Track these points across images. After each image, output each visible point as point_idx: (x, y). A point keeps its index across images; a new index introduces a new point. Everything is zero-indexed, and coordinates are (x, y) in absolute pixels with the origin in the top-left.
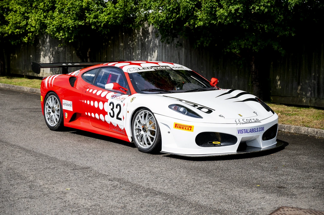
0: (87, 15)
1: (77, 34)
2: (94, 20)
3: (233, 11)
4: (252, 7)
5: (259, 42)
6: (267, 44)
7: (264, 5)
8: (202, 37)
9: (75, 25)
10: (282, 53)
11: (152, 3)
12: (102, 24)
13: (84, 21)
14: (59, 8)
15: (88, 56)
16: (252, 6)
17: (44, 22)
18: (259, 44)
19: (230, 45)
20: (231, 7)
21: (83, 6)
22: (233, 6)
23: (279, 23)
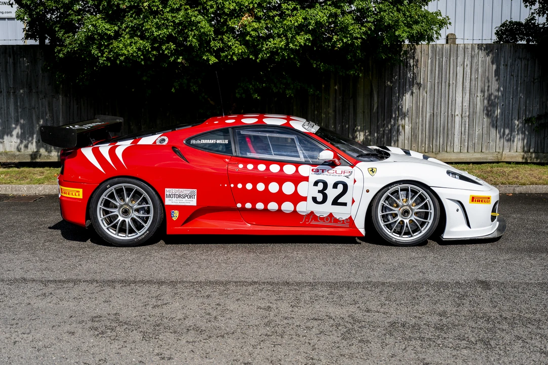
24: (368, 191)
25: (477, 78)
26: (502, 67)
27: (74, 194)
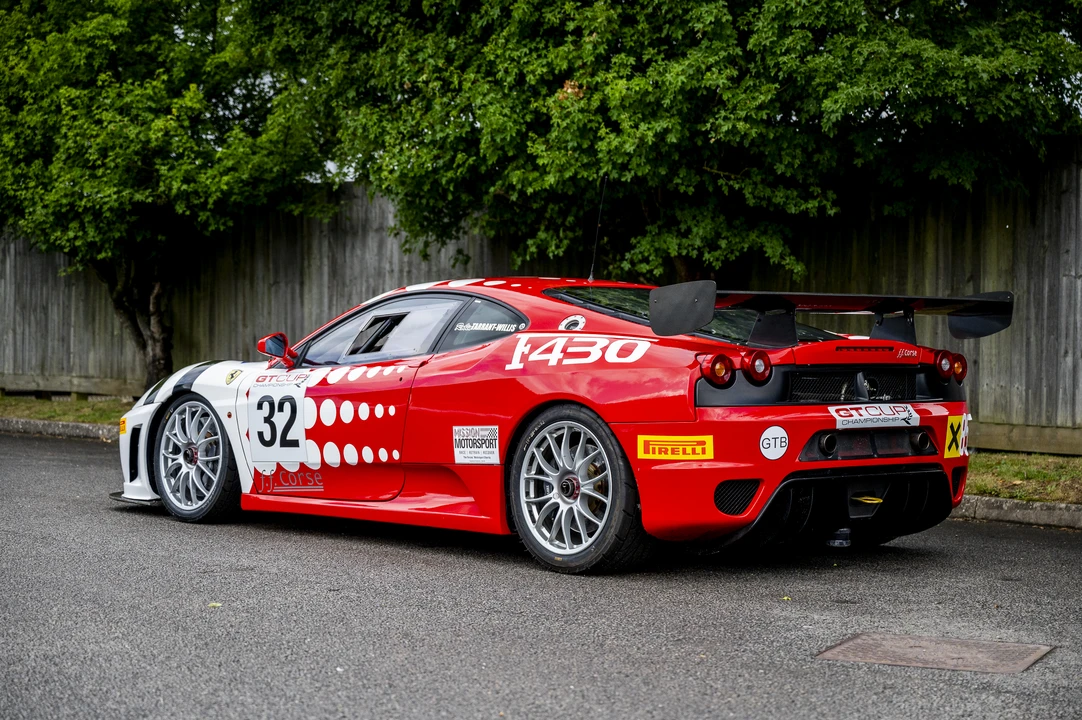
0: (162, 172)
1: (124, 234)
2: (185, 187)
3: (649, 138)
4: (709, 125)
5: (723, 238)
6: (746, 246)
7: (747, 119)
8: (543, 228)
9: (121, 204)
10: (795, 271)
11: (384, 123)
12: (211, 201)
13: (150, 190)
14: (69, 149)
15: (151, 308)
16: (711, 121)
17: (15, 197)
18: (723, 243)
19: (632, 252)
20: (643, 126)
21: (148, 141)
22: (649, 123)
23: (788, 175)
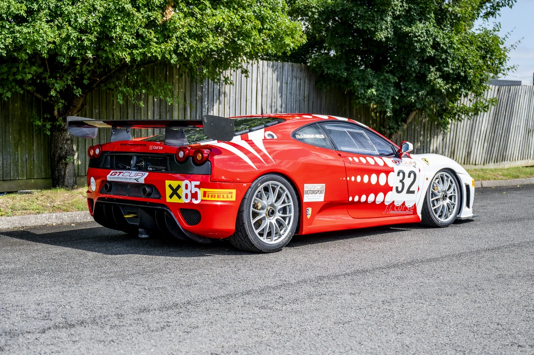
24: (427, 179)
25: (267, 95)
26: (284, 85)
27: (225, 196)
